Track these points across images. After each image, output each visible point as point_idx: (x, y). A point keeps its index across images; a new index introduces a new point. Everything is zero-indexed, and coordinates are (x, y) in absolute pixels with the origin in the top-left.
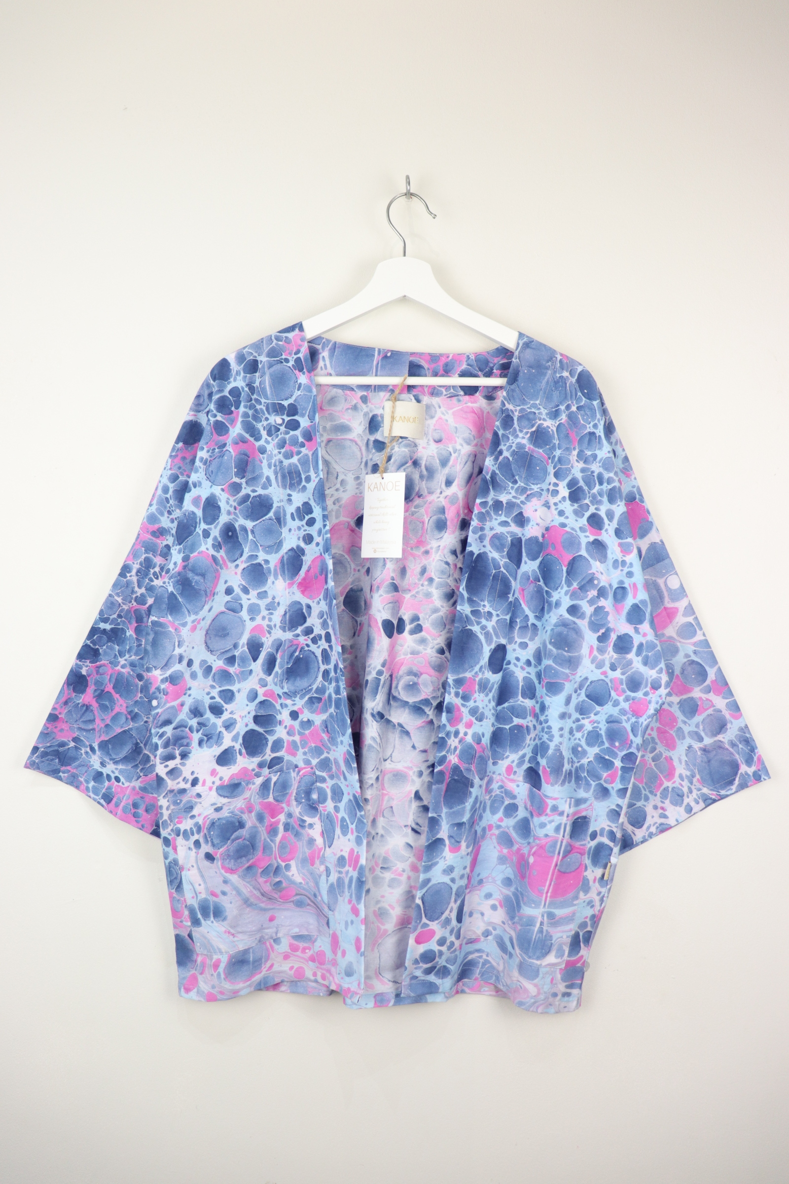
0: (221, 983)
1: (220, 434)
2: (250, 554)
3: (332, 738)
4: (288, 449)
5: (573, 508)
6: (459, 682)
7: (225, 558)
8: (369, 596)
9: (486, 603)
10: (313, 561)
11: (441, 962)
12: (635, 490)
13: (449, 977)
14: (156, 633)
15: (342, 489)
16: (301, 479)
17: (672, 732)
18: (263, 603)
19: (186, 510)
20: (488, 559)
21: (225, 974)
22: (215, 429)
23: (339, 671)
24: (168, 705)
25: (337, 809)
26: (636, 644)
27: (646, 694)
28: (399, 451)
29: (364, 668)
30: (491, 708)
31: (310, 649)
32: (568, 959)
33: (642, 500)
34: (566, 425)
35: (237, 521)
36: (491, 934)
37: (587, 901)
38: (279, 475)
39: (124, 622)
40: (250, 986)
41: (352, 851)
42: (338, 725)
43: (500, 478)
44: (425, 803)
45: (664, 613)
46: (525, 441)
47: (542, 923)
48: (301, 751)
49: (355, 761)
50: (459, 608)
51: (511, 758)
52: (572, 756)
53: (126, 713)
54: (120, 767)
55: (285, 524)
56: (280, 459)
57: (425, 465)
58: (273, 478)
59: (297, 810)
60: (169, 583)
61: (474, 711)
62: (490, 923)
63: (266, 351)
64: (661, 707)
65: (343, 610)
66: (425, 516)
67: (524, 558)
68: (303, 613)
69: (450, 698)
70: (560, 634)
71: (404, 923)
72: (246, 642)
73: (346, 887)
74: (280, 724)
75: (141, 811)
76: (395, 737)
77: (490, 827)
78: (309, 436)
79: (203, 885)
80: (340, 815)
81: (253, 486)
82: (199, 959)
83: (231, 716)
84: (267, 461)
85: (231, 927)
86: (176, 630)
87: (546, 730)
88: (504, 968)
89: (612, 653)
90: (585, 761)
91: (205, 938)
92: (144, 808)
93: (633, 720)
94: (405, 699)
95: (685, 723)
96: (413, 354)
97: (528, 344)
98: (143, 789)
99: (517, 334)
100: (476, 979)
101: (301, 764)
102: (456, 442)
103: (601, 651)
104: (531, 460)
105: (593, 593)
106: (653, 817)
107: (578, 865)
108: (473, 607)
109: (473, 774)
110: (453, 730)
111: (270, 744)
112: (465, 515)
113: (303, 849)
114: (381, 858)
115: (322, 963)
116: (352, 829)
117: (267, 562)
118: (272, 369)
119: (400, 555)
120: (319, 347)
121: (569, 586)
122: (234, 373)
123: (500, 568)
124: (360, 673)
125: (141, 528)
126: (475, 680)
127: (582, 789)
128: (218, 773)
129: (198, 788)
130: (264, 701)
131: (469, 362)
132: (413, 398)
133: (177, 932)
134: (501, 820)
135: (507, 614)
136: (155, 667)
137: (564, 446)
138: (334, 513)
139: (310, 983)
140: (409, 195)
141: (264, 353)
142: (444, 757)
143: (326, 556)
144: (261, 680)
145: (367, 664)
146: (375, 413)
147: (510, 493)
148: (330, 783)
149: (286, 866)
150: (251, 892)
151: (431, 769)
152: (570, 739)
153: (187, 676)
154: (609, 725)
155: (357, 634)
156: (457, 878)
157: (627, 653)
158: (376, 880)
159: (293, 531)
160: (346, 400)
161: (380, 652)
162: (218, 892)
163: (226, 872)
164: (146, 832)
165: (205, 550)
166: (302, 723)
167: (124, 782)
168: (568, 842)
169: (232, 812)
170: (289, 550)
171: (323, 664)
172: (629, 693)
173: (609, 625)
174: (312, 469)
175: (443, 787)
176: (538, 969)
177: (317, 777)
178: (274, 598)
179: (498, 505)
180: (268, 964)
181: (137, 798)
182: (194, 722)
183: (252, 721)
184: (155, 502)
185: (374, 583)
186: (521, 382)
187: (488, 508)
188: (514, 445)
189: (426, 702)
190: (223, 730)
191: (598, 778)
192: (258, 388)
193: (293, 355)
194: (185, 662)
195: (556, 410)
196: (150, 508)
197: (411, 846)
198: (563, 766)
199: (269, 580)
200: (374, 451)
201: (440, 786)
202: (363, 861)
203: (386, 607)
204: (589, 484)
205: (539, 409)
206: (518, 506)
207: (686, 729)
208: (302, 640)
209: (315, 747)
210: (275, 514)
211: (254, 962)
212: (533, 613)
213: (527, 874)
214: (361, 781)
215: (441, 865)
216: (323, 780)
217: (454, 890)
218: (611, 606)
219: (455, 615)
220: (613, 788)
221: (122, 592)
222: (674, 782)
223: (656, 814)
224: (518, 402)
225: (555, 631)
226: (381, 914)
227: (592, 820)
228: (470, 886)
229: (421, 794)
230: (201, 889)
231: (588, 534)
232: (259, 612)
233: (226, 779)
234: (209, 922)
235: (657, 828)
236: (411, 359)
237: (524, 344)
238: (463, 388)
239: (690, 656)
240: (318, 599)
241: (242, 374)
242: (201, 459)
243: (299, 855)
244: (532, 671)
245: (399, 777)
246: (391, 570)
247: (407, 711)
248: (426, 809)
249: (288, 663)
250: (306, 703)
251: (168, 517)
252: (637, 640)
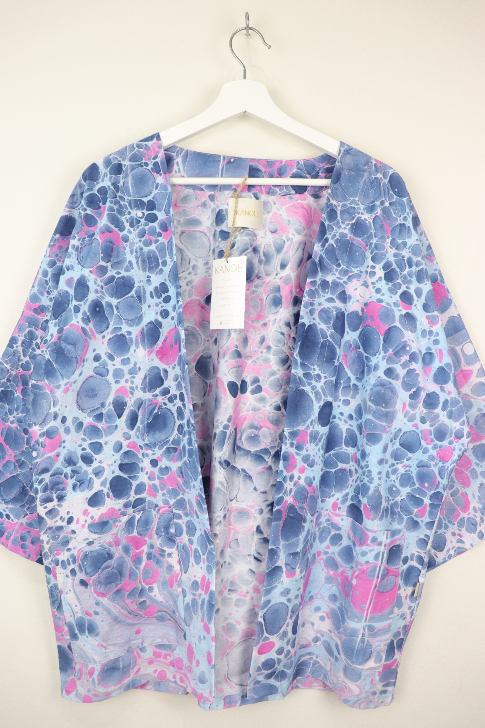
0: (95, 687)
1: (89, 225)
2: (115, 326)
3: (186, 482)
4: (148, 238)
5: (388, 286)
6: (293, 434)
7: (93, 330)
8: (216, 362)
9: (316, 367)
10: (169, 332)
11: (280, 667)
12: (437, 272)
13: (287, 679)
14: (35, 394)
15: (193, 273)
16: (158, 263)
17: (467, 472)
18: (126, 369)
19: (61, 290)
20: (317, 330)
21: (98, 680)
22: (85, 221)
23: (191, 426)
24: (46, 456)
25: (191, 542)
26: (442, 400)
27: (451, 443)
28: (241, 239)
29: (213, 423)
30: (320, 455)
31: (167, 407)
32: (385, 663)
33: (443, 281)
34: (381, 217)
35: (104, 298)
36: (320, 640)
37: (400, 614)
38: (140, 260)
39: (12, 385)
40: (120, 688)
41: (204, 578)
42: (190, 472)
43: (326, 261)
44: (265, 536)
45: (461, 375)
46: (346, 231)
47: (363, 635)
48: (160, 493)
49: (205, 503)
50: (293, 371)
51: (337, 496)
52: (388, 495)
53: (14, 461)
54: (10, 506)
55: (145, 301)
56: (140, 246)
57: (263, 251)
58: (134, 262)
59: (157, 542)
60: (46, 352)
61: (306, 459)
62: (319, 631)
63: (129, 156)
64: (463, 453)
65: (195, 374)
66: (264, 294)
67: (347, 329)
68: (161, 377)
69: (286, 448)
70: (378, 393)
71: (248, 635)
72: (111, 402)
73: (199, 607)
74: (142, 471)
75: (28, 543)
76: (239, 481)
77: (319, 553)
78: (165, 227)
79: (79, 606)
80: (194, 547)
81: (117, 269)
82: (77, 667)
83: (99, 464)
84: (130, 248)
85: (103, 641)
86: (51, 391)
87: (366, 474)
88: (331, 668)
89: (422, 408)
90: (398, 499)
91: (82, 649)
92: (30, 541)
93: (441, 464)
94: (248, 449)
95: (477, 465)
96: (252, 160)
97: (348, 151)
98: (30, 525)
99: (339, 143)
100: (308, 677)
101: (161, 504)
102: (289, 233)
103: (413, 406)
104: (351, 247)
105: (406, 358)
106: (452, 542)
107: (393, 585)
108: (305, 370)
109: (306, 511)
110: (288, 475)
111: (134, 488)
112: (297, 293)
113: (163, 574)
114: (229, 582)
115: (180, 668)
116: (204, 559)
117: (129, 333)
118: (134, 172)
119: (242, 326)
120: (174, 154)
121: (385, 352)
122: (102, 175)
123: (327, 337)
124: (210, 427)
125: (25, 307)
126: (307, 433)
127: (396, 522)
128: (89, 513)
129: (73, 526)
130: (128, 451)
131: (299, 166)
132: (253, 196)
133: (59, 644)
134: (328, 547)
135: (333, 376)
136: (35, 423)
137: (380, 235)
138: (187, 293)
139: (170, 683)
140: (248, 28)
141: (128, 158)
142: (281, 498)
143: (180, 328)
144: (125, 433)
145: (215, 419)
146: (221, 208)
147: (335, 274)
148: (185, 519)
149: (149, 588)
150: (120, 611)
151: (270, 507)
152: (386, 481)
153: (61, 431)
154: (420, 469)
155: (207, 394)
156: (293, 598)
157: (435, 408)
158: (225, 601)
159: (151, 307)
160: (196, 199)
161: (226, 409)
162: (91, 611)
163: (98, 596)
164: (32, 560)
165: (76, 323)
166: (161, 469)
167: (13, 519)
168: (385, 567)
169: (101, 546)
170: (149, 323)
171: (178, 419)
172: (436, 442)
173: (420, 385)
174: (167, 254)
175: (281, 523)
176: (361, 673)
177: (174, 514)
178: (135, 364)
179: (325, 284)
180: (136, 669)
181: (24, 533)
182: (68, 470)
183: (118, 469)
184: (36, 284)
185: (221, 350)
186: (343, 182)
187: (317, 287)
188: (337, 234)
189: (266, 451)
190: (93, 476)
191: (410, 513)
192: (122, 187)
193: (152, 160)
194: (59, 419)
195: (372, 206)
196: (33, 289)
197: (254, 572)
198: (381, 503)
199: (131, 349)
200: (220, 239)
201: (278, 523)
202: (213, 587)
203: (231, 371)
204: (401, 266)
205: (358, 204)
206: (342, 285)
207: (479, 470)
208: (160, 399)
209: (172, 489)
210: (136, 292)
211: (124, 668)
212: (355, 375)
213: (351, 594)
214: (211, 519)
215: (280, 588)
216: (179, 517)
217: (290, 608)
218: (421, 368)
219: (290, 378)
220: (422, 521)
221: (10, 360)
222: (469, 514)
223: (454, 539)
224: (340, 200)
225: (374, 390)
226: (229, 629)
227: (405, 548)
228: (303, 603)
229: (262, 528)
230: (77, 609)
231: (400, 308)
232: (123, 375)
233: (96, 517)
234: (85, 637)
235: (455, 551)
236: (251, 164)
237: (344, 151)
238: (294, 187)
239: (482, 410)
240: (173, 365)
241: (109, 175)
242: (74, 246)
243: (160, 579)
244: (354, 424)
245: (243, 514)
246: (235, 340)
247: (249, 458)
248: (266, 541)
249: (148, 419)
250: (164, 452)
251: (48, 297)
252: (443, 397)
